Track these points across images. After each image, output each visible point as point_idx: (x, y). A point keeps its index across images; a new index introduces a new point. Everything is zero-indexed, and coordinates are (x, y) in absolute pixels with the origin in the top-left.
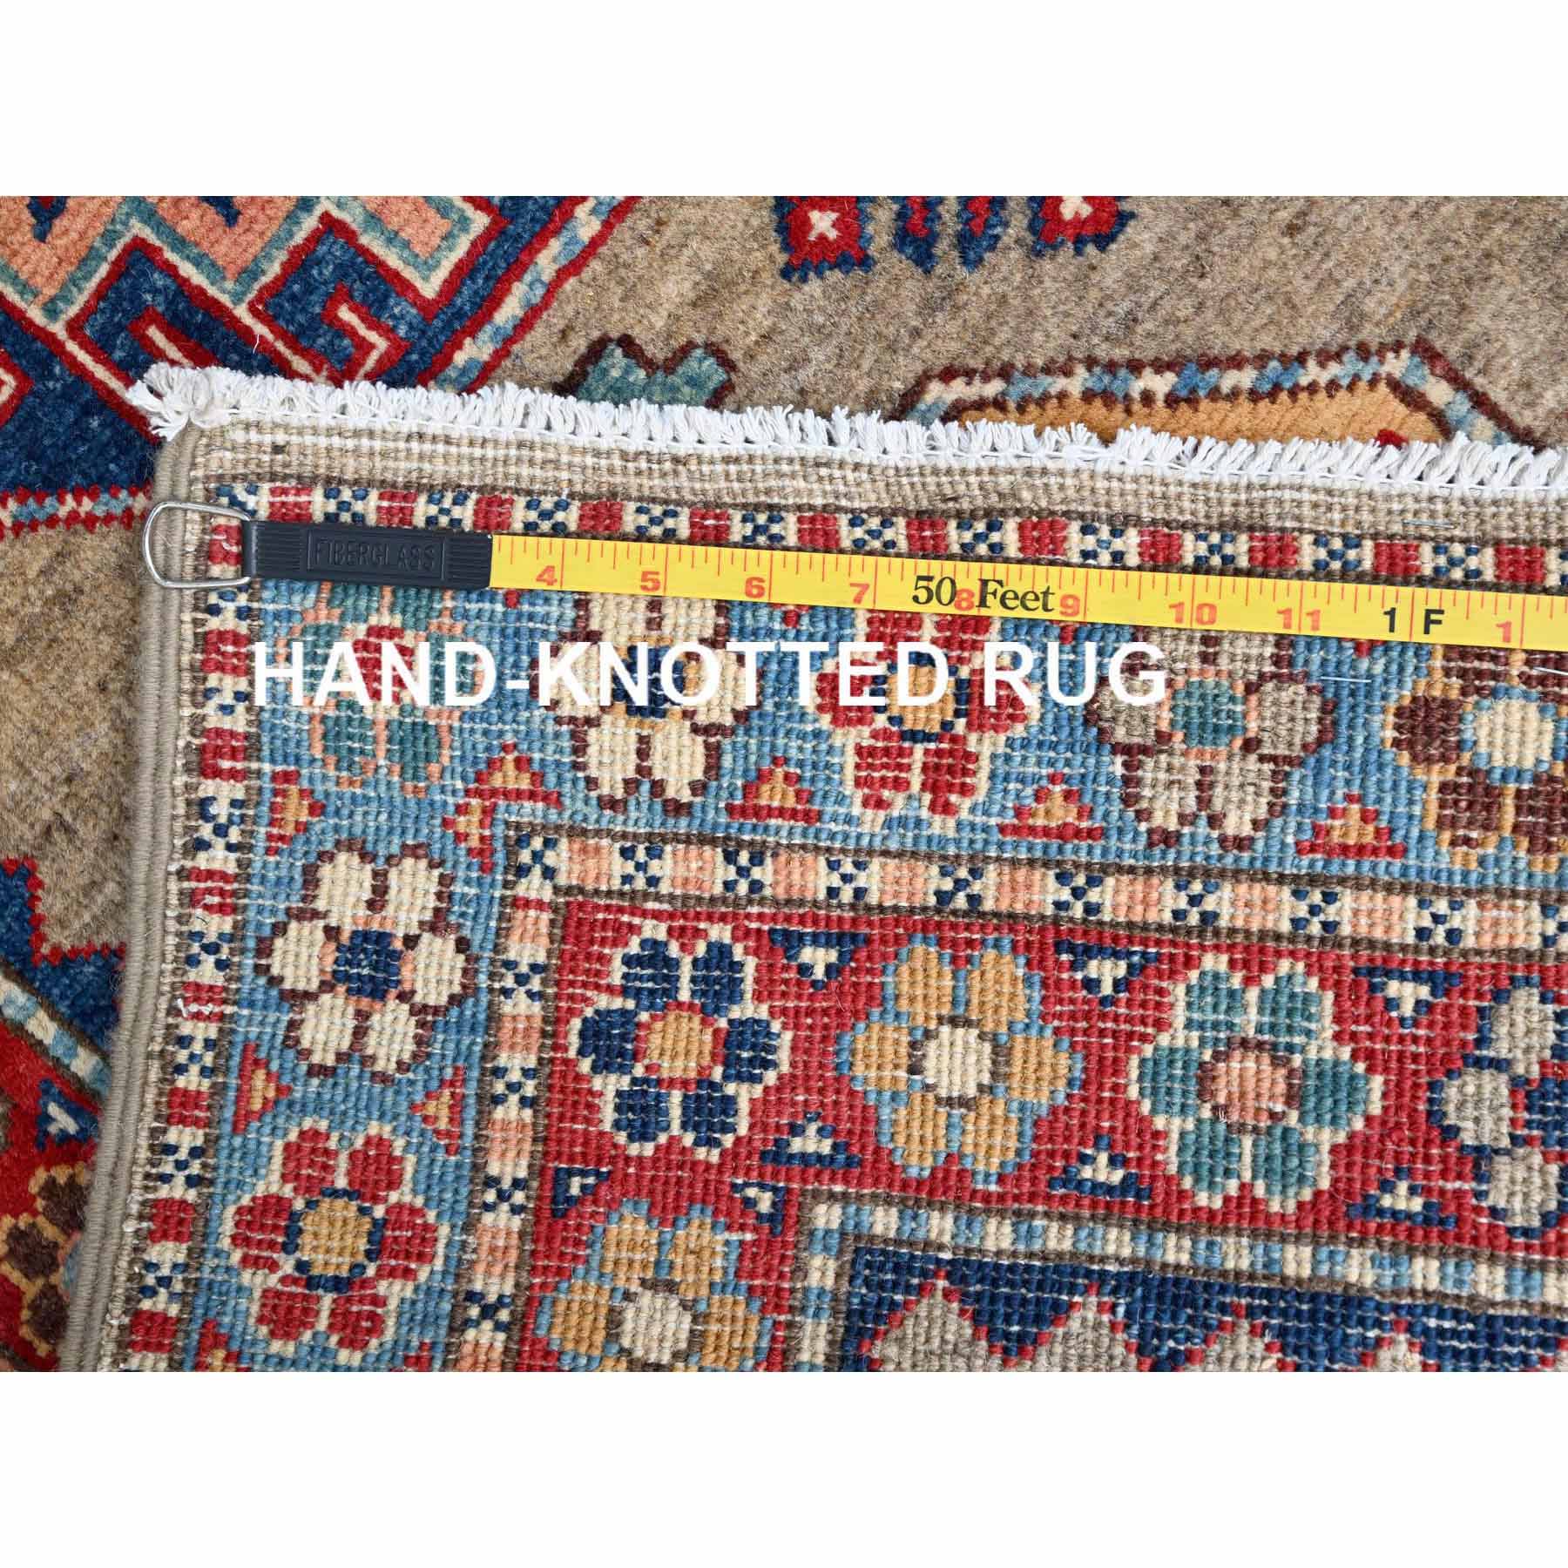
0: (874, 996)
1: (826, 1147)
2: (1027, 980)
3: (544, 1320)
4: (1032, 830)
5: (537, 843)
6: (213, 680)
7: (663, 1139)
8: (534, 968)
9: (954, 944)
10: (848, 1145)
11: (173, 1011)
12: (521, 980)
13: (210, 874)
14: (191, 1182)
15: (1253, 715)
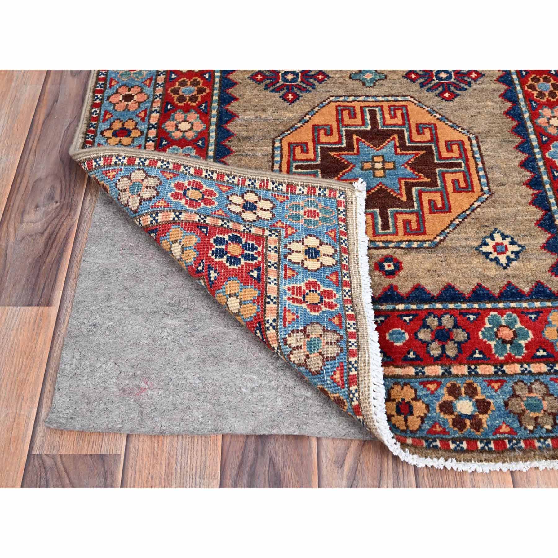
0: (246, 284)
1: (212, 279)
2: (251, 317)
3: (175, 227)
4: (285, 313)
5: (277, 234)
6: (306, 188)
7: (214, 245)
8: (250, 231)
9: (258, 299)
10: (213, 284)
11: (240, 176)
12: (248, 229)
13: (267, 184)
14: (206, 176)
15: (314, 355)
